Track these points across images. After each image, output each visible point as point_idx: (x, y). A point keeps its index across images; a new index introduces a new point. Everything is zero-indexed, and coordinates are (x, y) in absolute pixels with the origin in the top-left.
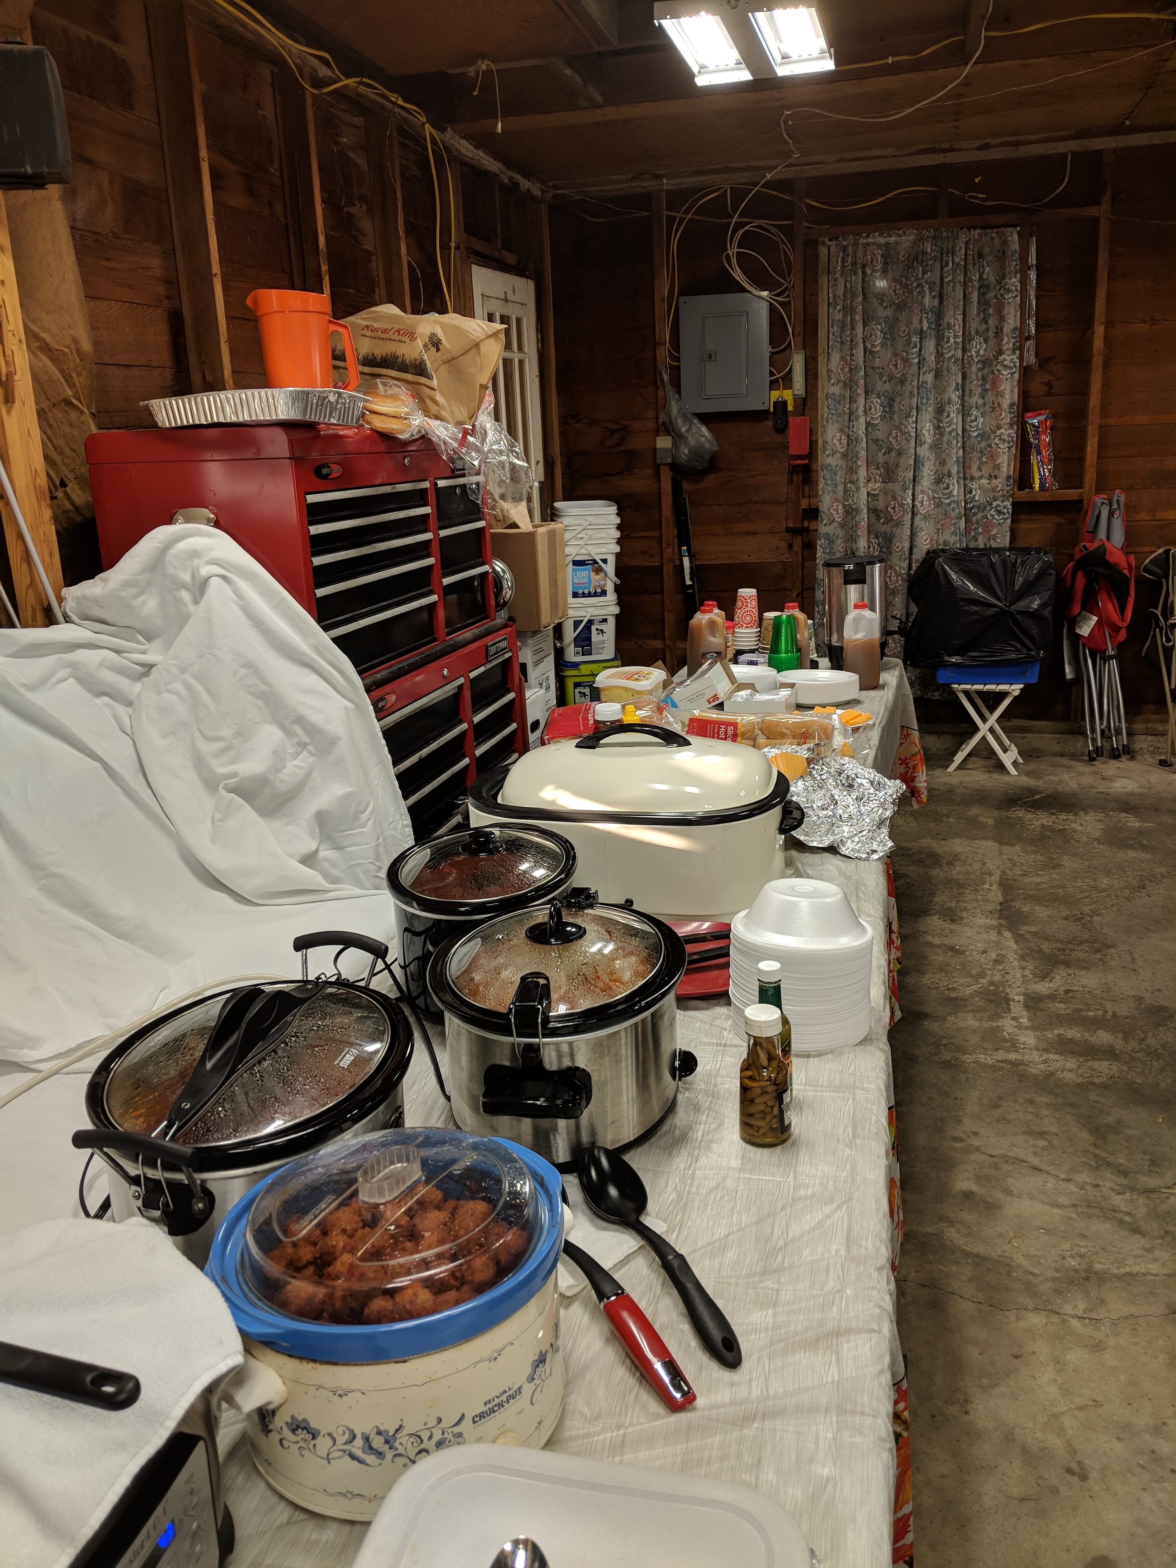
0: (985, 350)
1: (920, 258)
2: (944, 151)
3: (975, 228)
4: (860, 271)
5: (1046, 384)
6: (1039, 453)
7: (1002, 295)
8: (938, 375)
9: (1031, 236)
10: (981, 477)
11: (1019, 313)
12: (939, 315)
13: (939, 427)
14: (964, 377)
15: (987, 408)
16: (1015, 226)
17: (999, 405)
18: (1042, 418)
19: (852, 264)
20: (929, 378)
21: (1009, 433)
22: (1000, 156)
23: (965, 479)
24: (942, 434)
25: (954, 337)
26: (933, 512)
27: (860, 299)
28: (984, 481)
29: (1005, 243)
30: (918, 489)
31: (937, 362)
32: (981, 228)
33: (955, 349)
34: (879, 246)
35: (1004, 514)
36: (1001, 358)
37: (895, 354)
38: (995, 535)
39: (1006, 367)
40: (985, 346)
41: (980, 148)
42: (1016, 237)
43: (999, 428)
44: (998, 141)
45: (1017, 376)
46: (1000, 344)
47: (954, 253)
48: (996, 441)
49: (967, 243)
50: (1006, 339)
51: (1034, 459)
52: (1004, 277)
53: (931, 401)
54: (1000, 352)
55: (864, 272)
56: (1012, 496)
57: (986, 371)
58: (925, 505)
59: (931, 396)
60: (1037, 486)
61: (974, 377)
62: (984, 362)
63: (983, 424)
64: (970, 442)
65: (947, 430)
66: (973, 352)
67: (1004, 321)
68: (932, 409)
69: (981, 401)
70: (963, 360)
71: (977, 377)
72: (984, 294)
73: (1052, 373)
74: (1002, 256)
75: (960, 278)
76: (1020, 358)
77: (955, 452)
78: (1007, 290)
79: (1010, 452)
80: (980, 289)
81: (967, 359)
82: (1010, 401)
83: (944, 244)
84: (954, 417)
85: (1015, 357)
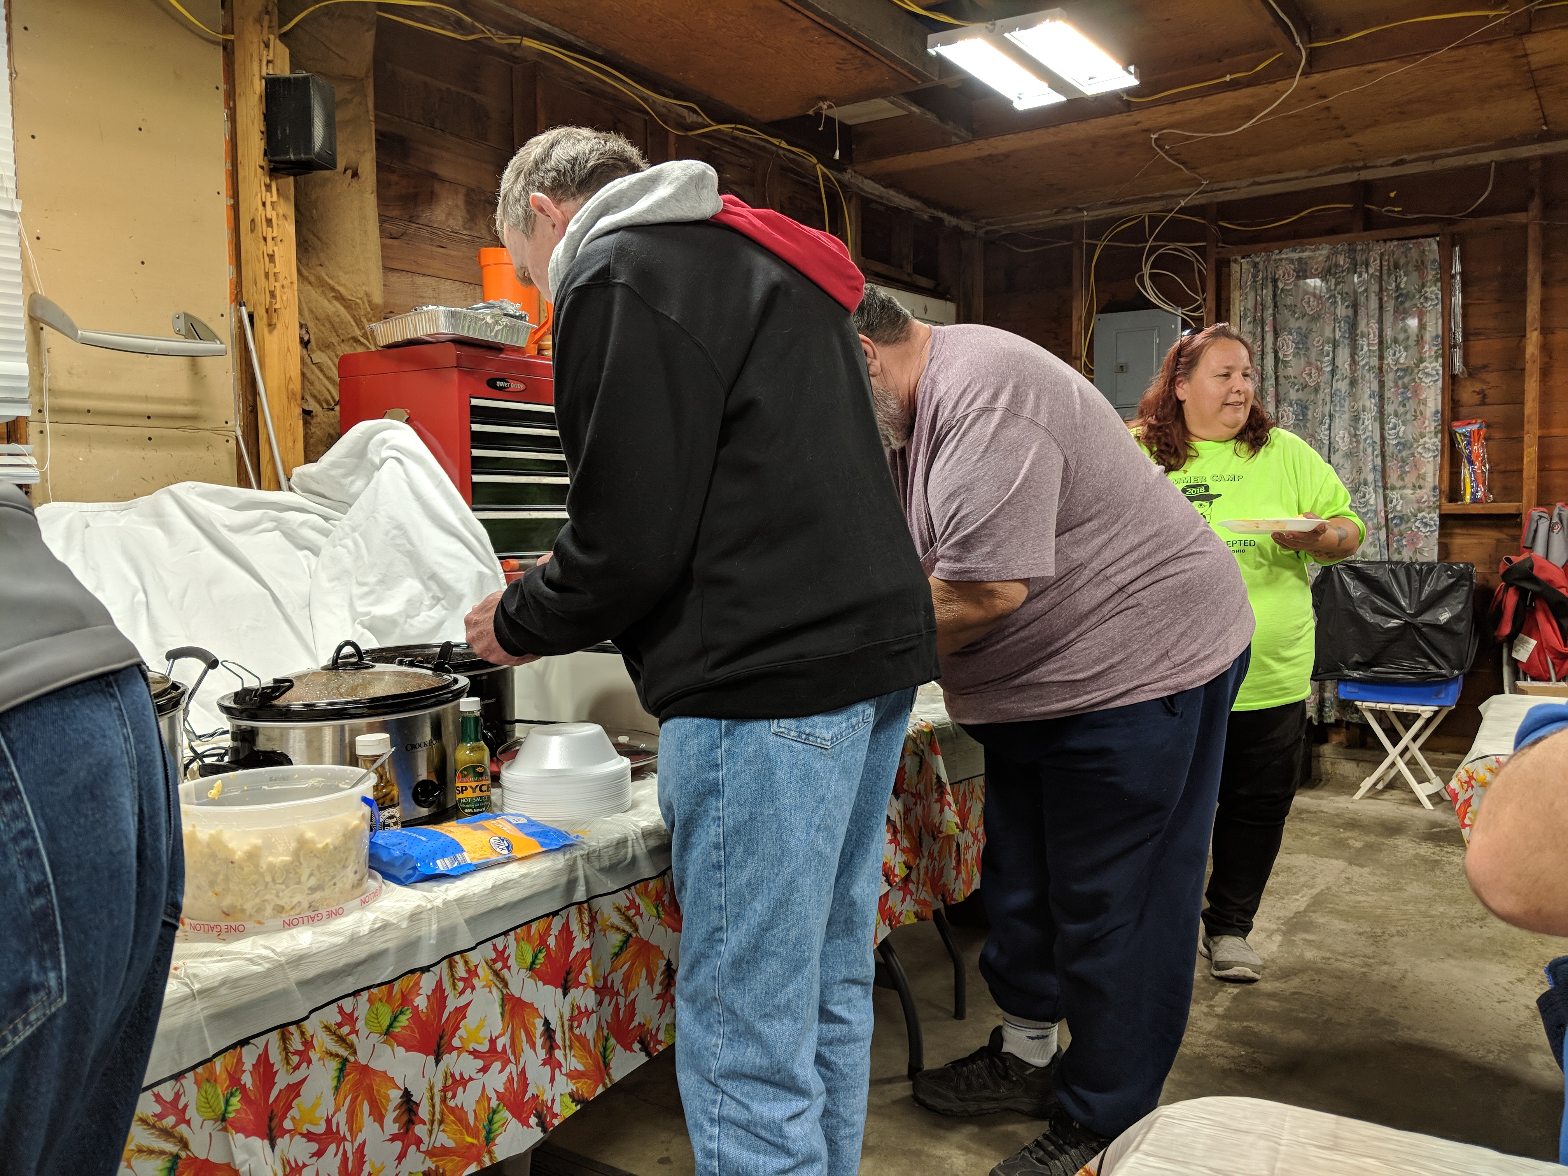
0: (1406, 358)
1: (1333, 271)
2: (1358, 169)
3: (1391, 240)
4: (1270, 286)
5: (1479, 393)
6: (1471, 463)
7: (1422, 303)
8: (1353, 383)
9: (1454, 246)
10: (1404, 487)
11: (1440, 321)
12: (1353, 325)
13: (1355, 435)
14: (1382, 385)
15: (1408, 417)
16: (1434, 236)
17: (1421, 413)
18: (1475, 427)
19: (1263, 279)
20: (1342, 386)
21: (1433, 441)
22: (1416, 170)
23: (1385, 488)
24: (1358, 442)
25: (1368, 345)
27: (1270, 311)
28: (1408, 492)
29: (1424, 251)
31: (1353, 371)
32: (1398, 239)
33: (1369, 357)
34: (1292, 261)
35: (1431, 526)
36: (1422, 366)
37: (1309, 364)
38: (1421, 548)
39: (1428, 375)
40: (1405, 354)
41: (1395, 164)
42: (1435, 247)
43: (1423, 436)
44: (1413, 156)
45: (1440, 383)
46: (1420, 352)
47: (1367, 265)
48: (1419, 450)
49: (1382, 255)
50: (1427, 347)
51: (1466, 471)
52: (1423, 286)
53: (1346, 409)
54: (1421, 360)
55: (1275, 286)
56: (1440, 507)
57: (1406, 380)
59: (1346, 404)
60: (1468, 497)
61: (1392, 384)
62: (1405, 370)
63: (1404, 432)
64: (1389, 450)
65: (1363, 437)
66: (1389, 360)
67: (1425, 329)
68: (1346, 416)
69: (1401, 410)
70: (1381, 369)
71: (1396, 385)
72: (1402, 303)
73: (1484, 382)
74: (1420, 266)
75: (1375, 287)
76: (1443, 366)
77: (1370, 460)
78: (1426, 299)
79: (1435, 461)
80: (1397, 298)
81: (1385, 367)
82: (1433, 410)
83: (1358, 258)
84: (1369, 424)
85: (1438, 365)
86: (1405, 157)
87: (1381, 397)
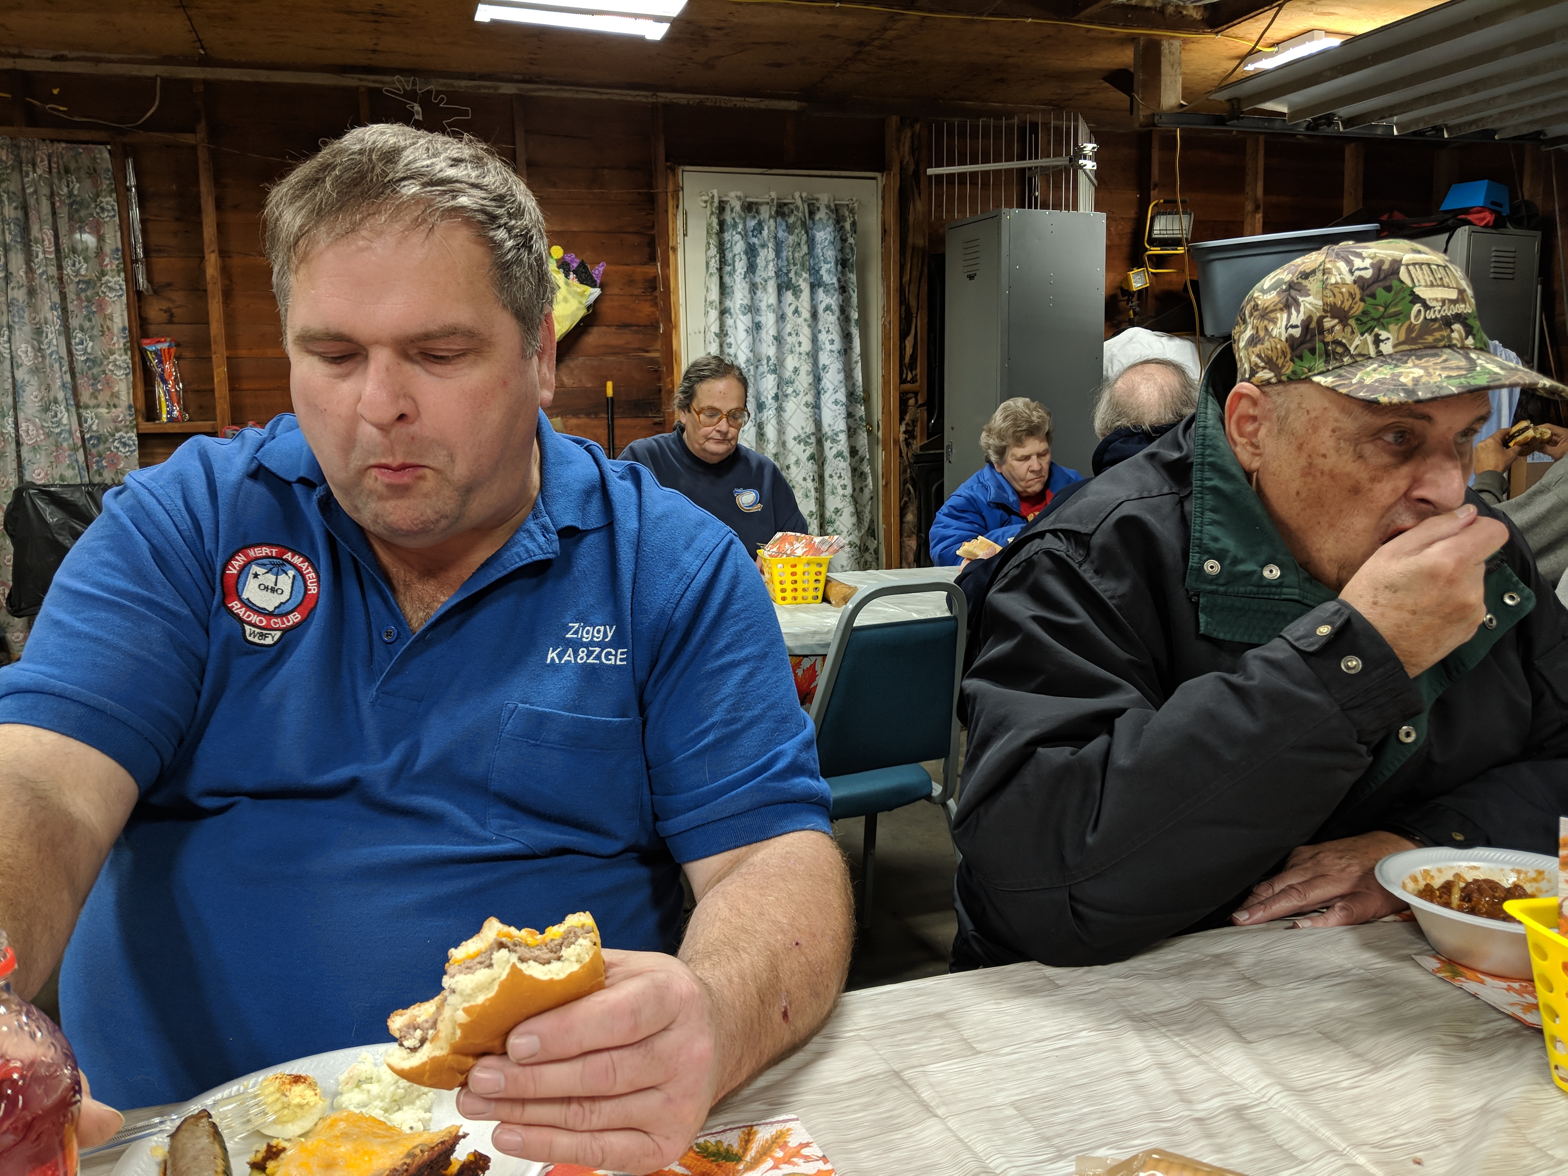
0: (87, 269)
2: (14, 56)
3: (59, 141)
5: (165, 312)
6: (165, 382)
7: (98, 214)
8: (32, 292)
9: (127, 157)
10: (98, 406)
11: (119, 234)
12: (25, 230)
13: (40, 350)
14: (63, 296)
15: (95, 332)
16: (104, 143)
17: (108, 329)
18: (165, 346)
20: (20, 295)
21: (123, 359)
22: (78, 70)
23: (78, 406)
24: (43, 357)
25: (44, 251)
26: (44, 443)
28: (103, 410)
29: (95, 159)
30: (21, 416)
31: (31, 280)
32: (67, 142)
33: (46, 265)
35: (130, 446)
36: (104, 279)
38: (122, 469)
39: (111, 289)
40: (85, 266)
42: (106, 155)
43: (112, 353)
44: (75, 54)
45: (124, 298)
46: (101, 265)
47: (34, 165)
48: (110, 367)
49: (50, 156)
50: (107, 260)
51: (160, 391)
52: (98, 195)
53: (26, 320)
54: (103, 274)
56: (137, 426)
57: (89, 293)
58: (30, 433)
59: (26, 315)
60: (164, 416)
61: (74, 297)
62: (88, 282)
63: (93, 347)
64: (79, 366)
65: (48, 352)
66: (68, 270)
67: (104, 240)
68: (27, 329)
69: (87, 325)
70: (61, 279)
71: (79, 298)
72: (77, 211)
73: (170, 300)
74: (93, 173)
75: (45, 190)
76: (126, 280)
77: (59, 377)
78: (103, 209)
79: (127, 379)
80: (71, 205)
81: (65, 278)
82: (120, 326)
83: (23, 154)
84: (53, 338)
85: (120, 279)
86: (65, 52)
87: (64, 310)
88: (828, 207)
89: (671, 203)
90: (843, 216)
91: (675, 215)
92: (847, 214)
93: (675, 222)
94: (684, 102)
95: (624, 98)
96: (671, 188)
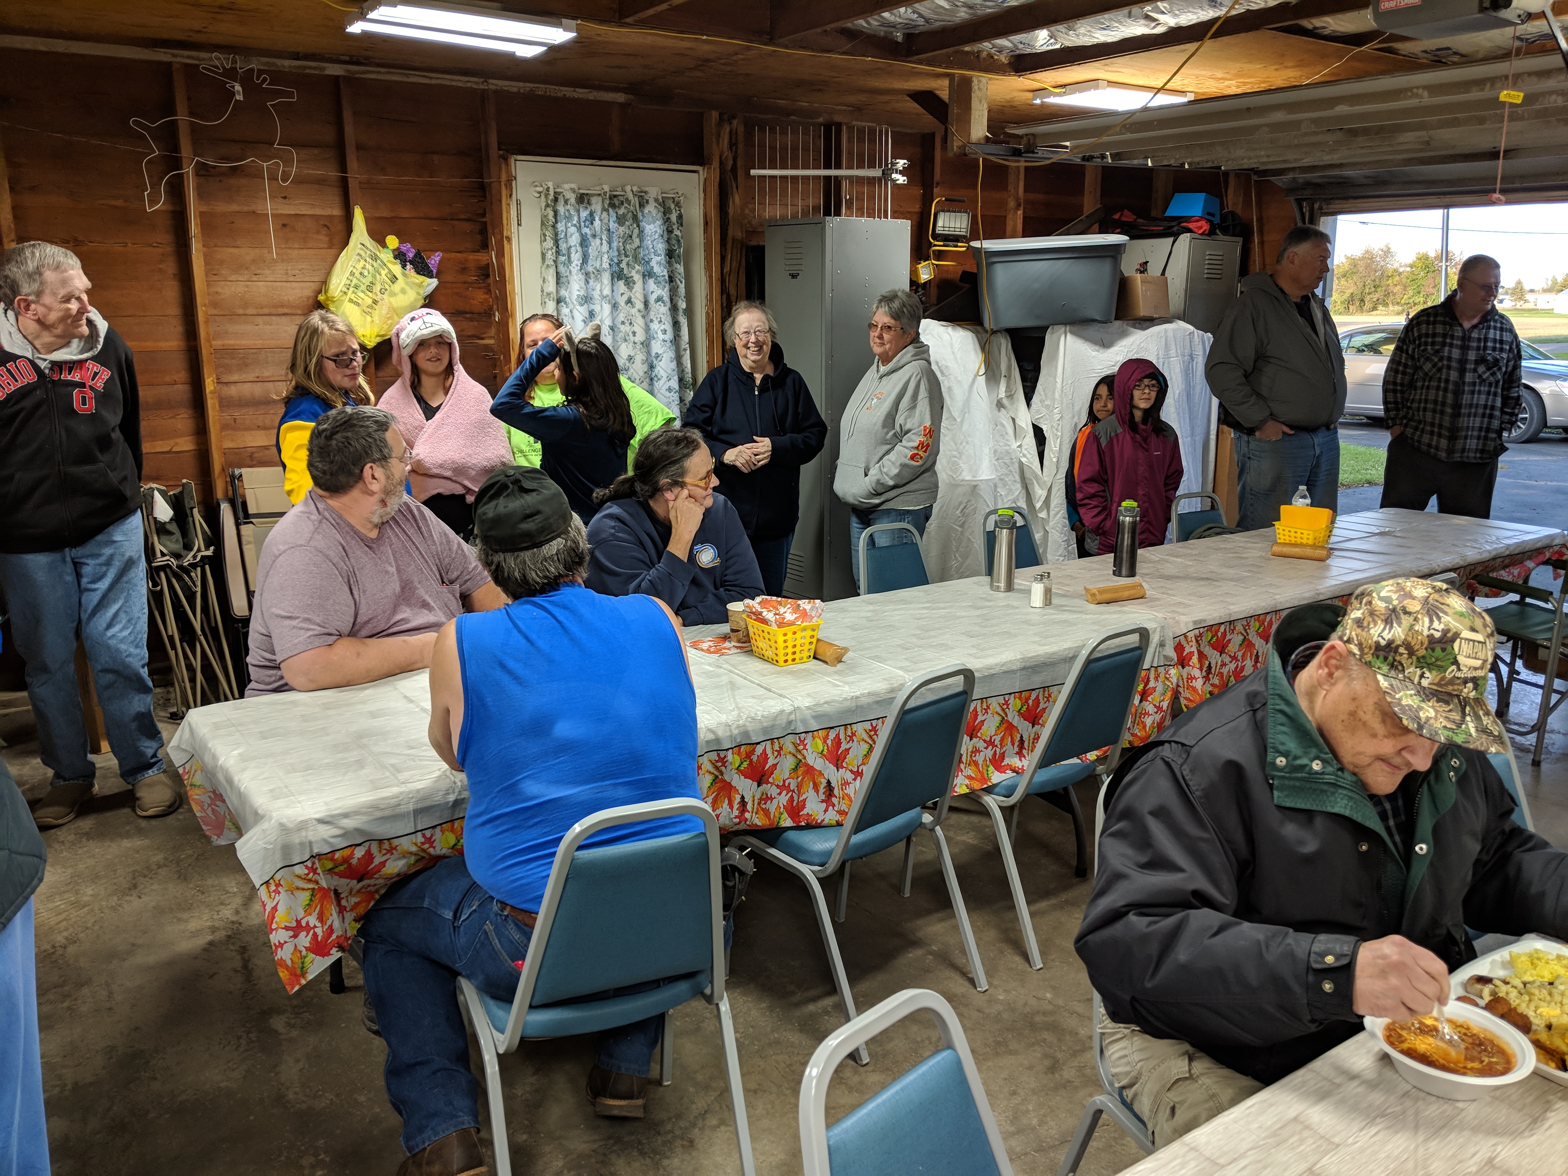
88: (656, 200)
89: (504, 192)
90: (669, 208)
91: (509, 205)
92: (673, 206)
93: (508, 212)
94: (515, 90)
95: (454, 84)
96: (504, 177)
